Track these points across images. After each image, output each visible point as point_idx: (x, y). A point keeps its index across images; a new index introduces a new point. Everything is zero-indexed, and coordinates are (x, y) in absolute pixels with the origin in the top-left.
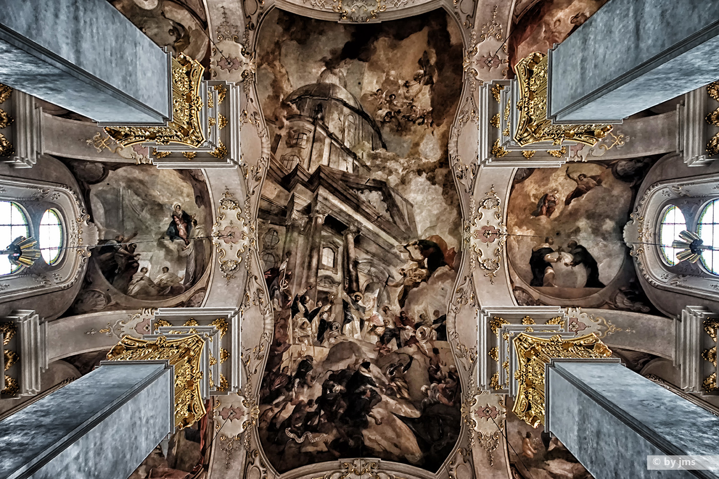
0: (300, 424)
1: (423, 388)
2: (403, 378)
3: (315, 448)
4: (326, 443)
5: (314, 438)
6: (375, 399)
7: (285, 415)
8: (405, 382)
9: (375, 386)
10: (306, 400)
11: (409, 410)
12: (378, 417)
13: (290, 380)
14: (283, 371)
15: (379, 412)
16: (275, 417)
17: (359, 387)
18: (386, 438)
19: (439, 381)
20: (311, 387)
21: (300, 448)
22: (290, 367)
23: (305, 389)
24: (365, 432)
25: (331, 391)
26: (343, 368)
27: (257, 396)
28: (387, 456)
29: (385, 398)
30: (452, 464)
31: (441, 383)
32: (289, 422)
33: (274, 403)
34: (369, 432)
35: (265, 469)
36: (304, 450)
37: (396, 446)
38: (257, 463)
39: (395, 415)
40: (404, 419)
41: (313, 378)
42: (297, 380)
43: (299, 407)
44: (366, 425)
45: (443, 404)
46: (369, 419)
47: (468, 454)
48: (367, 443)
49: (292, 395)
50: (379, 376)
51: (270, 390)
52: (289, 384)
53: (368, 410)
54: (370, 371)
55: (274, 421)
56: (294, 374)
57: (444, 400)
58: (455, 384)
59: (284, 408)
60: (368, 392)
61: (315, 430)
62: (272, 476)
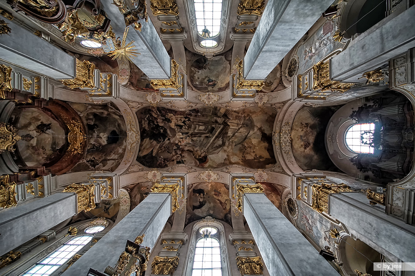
1: (162, 157)
2: (165, 151)
3: (143, 123)
4: (145, 127)
5: (146, 123)
6: (159, 142)
7: (154, 114)
9: (162, 142)
10: (158, 121)
11: (155, 152)
12: (153, 143)
13: (164, 116)
14: (167, 114)
16: (153, 111)
17: (162, 137)
18: (146, 145)
19: (164, 162)
22: (168, 116)
23: (161, 121)
24: (148, 139)
25: (161, 129)
26: (168, 132)
27: (159, 106)
28: (141, 146)
29: (159, 145)
30: (139, 165)
32: (151, 115)
33: (157, 111)
35: (137, 108)
36: (143, 120)
37: (144, 148)
38: (139, 106)
39: (154, 148)
40: (152, 151)
41: (165, 123)
42: (164, 118)
43: (156, 119)
44: (150, 139)
46: (152, 140)
47: (142, 170)
48: (145, 140)
49: (160, 117)
50: (165, 143)
51: (161, 110)
53: (155, 140)
54: (167, 140)
56: (166, 117)
57: (158, 163)
58: (163, 166)
59: (156, 114)
60: (160, 140)
61: (149, 124)
62: (135, 110)
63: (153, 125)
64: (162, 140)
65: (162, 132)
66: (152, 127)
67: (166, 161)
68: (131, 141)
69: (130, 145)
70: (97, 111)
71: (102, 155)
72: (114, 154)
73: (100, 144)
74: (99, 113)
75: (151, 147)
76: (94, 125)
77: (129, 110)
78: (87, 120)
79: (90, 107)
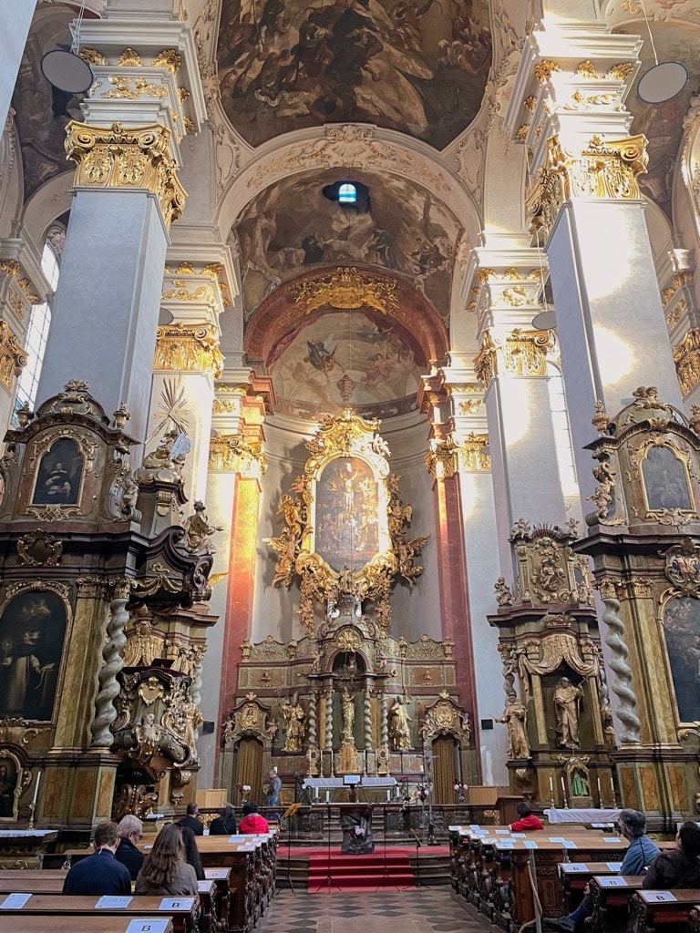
0: (272, 83)
1: (442, 43)
2: (416, 25)
3: (294, 111)
4: (307, 103)
5: (291, 98)
6: (373, 47)
7: (252, 75)
8: (418, 30)
9: (375, 31)
10: (278, 52)
11: (420, 68)
12: (377, 71)
13: (255, 30)
14: (243, 20)
15: (377, 65)
16: (239, 80)
17: (352, 30)
18: (385, 100)
20: (283, 33)
21: (274, 113)
22: (252, 12)
23: (276, 38)
24: (357, 90)
25: (312, 37)
26: (330, 4)
27: (213, 62)
28: (384, 122)
29: (387, 47)
30: (462, 146)
31: (467, 43)
32: (257, 84)
33: (236, 63)
34: (363, 89)
35: (236, 146)
36: (279, 114)
37: (397, 110)
38: (226, 140)
39: (399, 71)
40: (412, 79)
41: (286, 21)
42: (265, 28)
43: (269, 62)
44: (359, 81)
45: (465, 70)
46: (364, 73)
47: (482, 137)
48: (360, 103)
49: (259, 48)
50: (381, 17)
51: (229, 49)
52: (252, 35)
53: (363, 62)
54: (368, 9)
55: (239, 85)
56: (258, 21)
57: (468, 66)
58: (486, 51)
59: (249, 67)
60: (365, 39)
61: (293, 88)
62: (246, 151)
63: (298, 71)
64: (367, 30)
65: (328, 31)
66: (306, 76)
67: (467, 30)
68: (365, 155)
69: (379, 159)
70: (260, 244)
71: (407, 232)
72: (407, 201)
73: (371, 231)
74: (265, 238)
75: (393, 81)
76: (305, 245)
77: (248, 175)
78: (291, 266)
79: (250, 264)
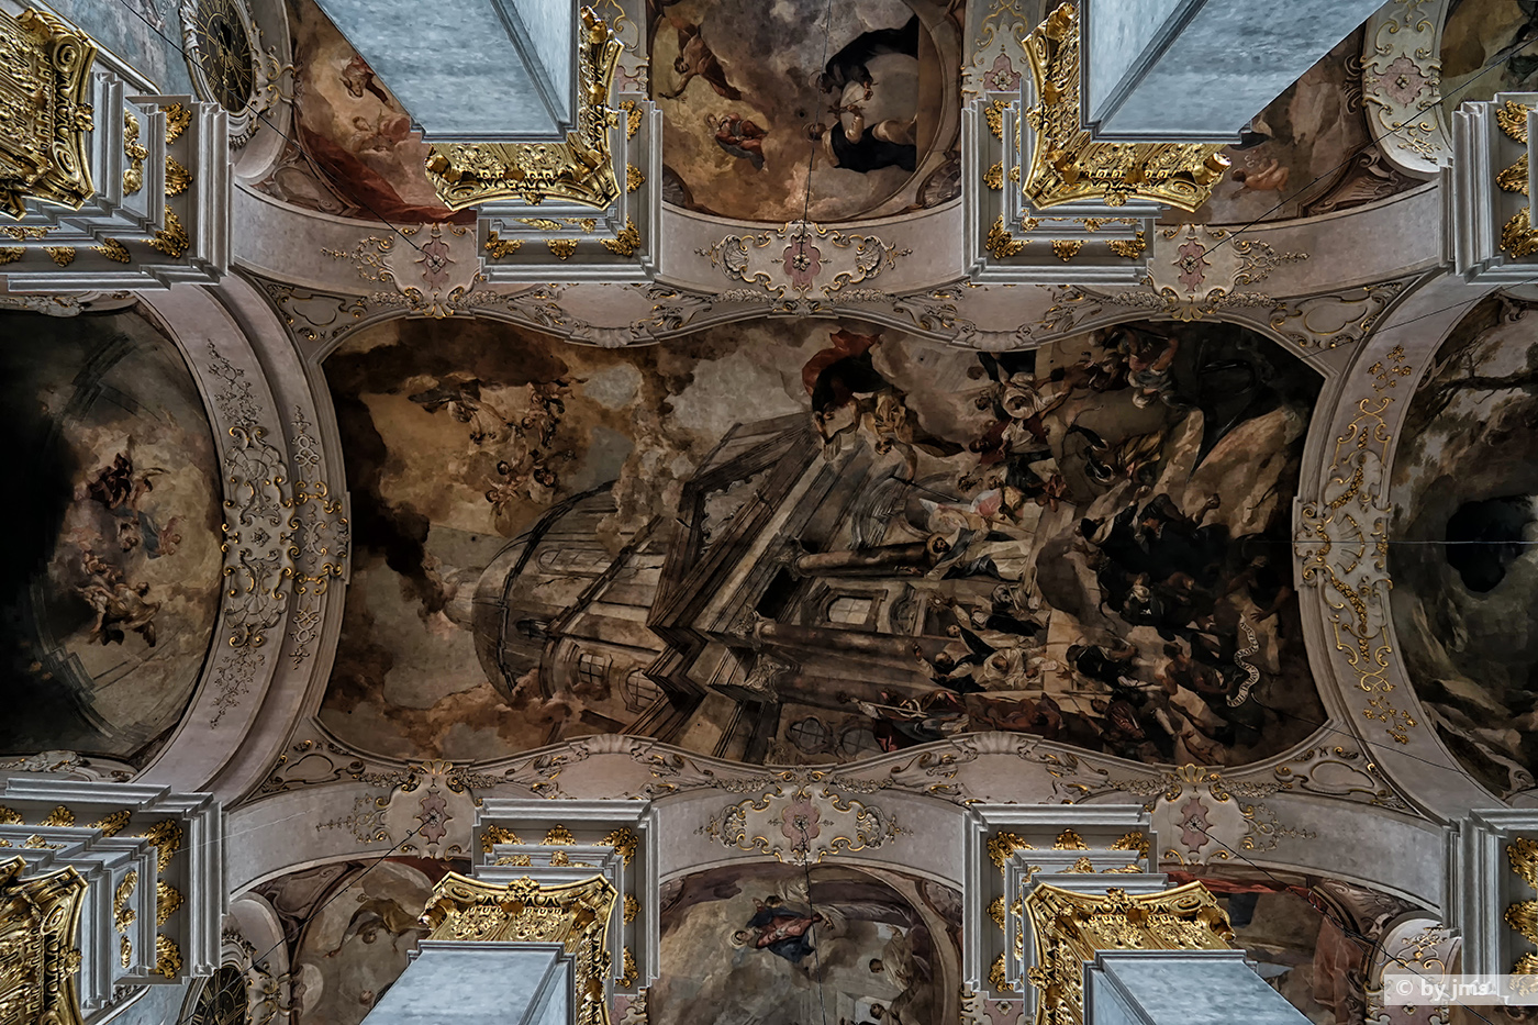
0: (1219, 675)
1: (1139, 403)
2: (1117, 447)
3: (1271, 641)
4: (1260, 618)
5: (1248, 644)
8: (1125, 443)
9: (1135, 508)
11: (1188, 433)
12: (1202, 502)
13: (1122, 695)
14: (1101, 712)
15: (1192, 501)
16: (1203, 730)
17: (1136, 544)
18: (1249, 486)
19: (1125, 368)
20: (1137, 650)
21: (1271, 676)
22: (1093, 697)
23: (1142, 662)
24: (1236, 532)
25: (1146, 606)
26: (1095, 578)
27: (1156, 768)
28: (1287, 484)
30: (1305, 342)
31: (1127, 364)
32: (1214, 700)
33: (1171, 731)
34: (1235, 522)
35: (1317, 752)
36: (1275, 667)
37: (1265, 464)
38: (1303, 769)
39: (1197, 465)
40: (1208, 442)
42: (1122, 680)
44: (1220, 529)
45: (1172, 360)
46: (1206, 522)
47: (1280, 307)
48: (1259, 526)
50: (1112, 500)
51: (1144, 740)
52: (1130, 700)
54: (1102, 521)
55: (1212, 732)
56: (1109, 689)
58: (1129, 334)
61: (1231, 640)
62: (1333, 737)
63: (1203, 630)
64: (1135, 521)
65: (1139, 581)
66: (1211, 617)
67: (1106, 369)
68: (1357, 515)
69: (1364, 488)
75: (1216, 476)
77: (1376, 739)
